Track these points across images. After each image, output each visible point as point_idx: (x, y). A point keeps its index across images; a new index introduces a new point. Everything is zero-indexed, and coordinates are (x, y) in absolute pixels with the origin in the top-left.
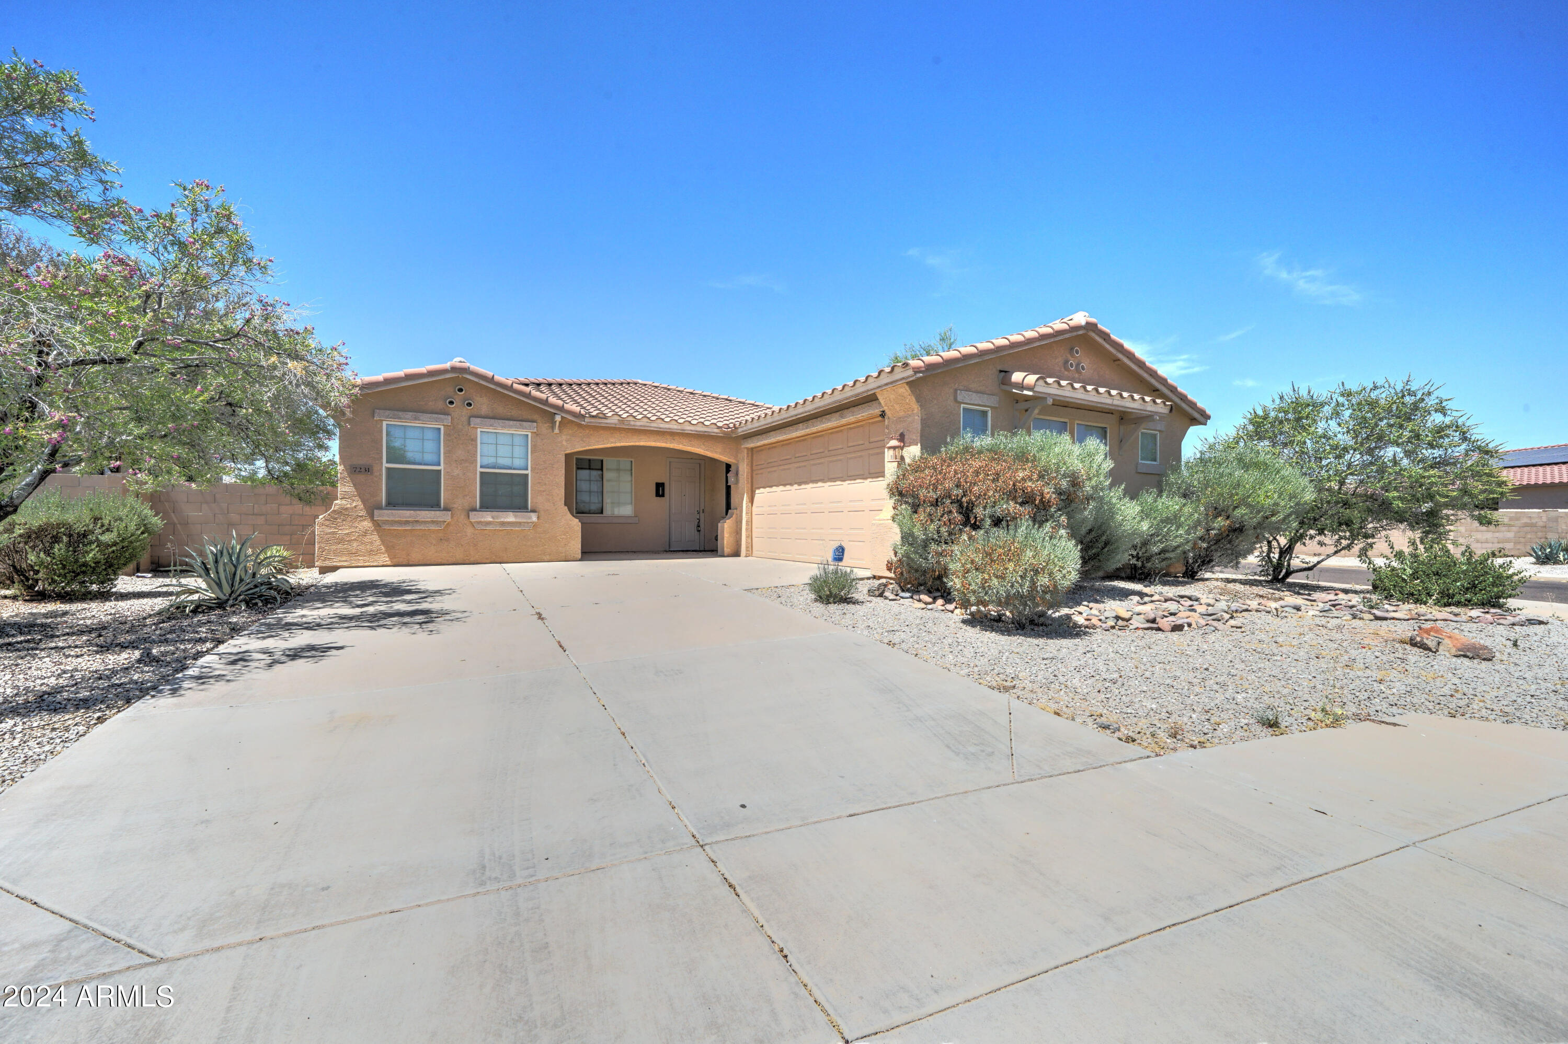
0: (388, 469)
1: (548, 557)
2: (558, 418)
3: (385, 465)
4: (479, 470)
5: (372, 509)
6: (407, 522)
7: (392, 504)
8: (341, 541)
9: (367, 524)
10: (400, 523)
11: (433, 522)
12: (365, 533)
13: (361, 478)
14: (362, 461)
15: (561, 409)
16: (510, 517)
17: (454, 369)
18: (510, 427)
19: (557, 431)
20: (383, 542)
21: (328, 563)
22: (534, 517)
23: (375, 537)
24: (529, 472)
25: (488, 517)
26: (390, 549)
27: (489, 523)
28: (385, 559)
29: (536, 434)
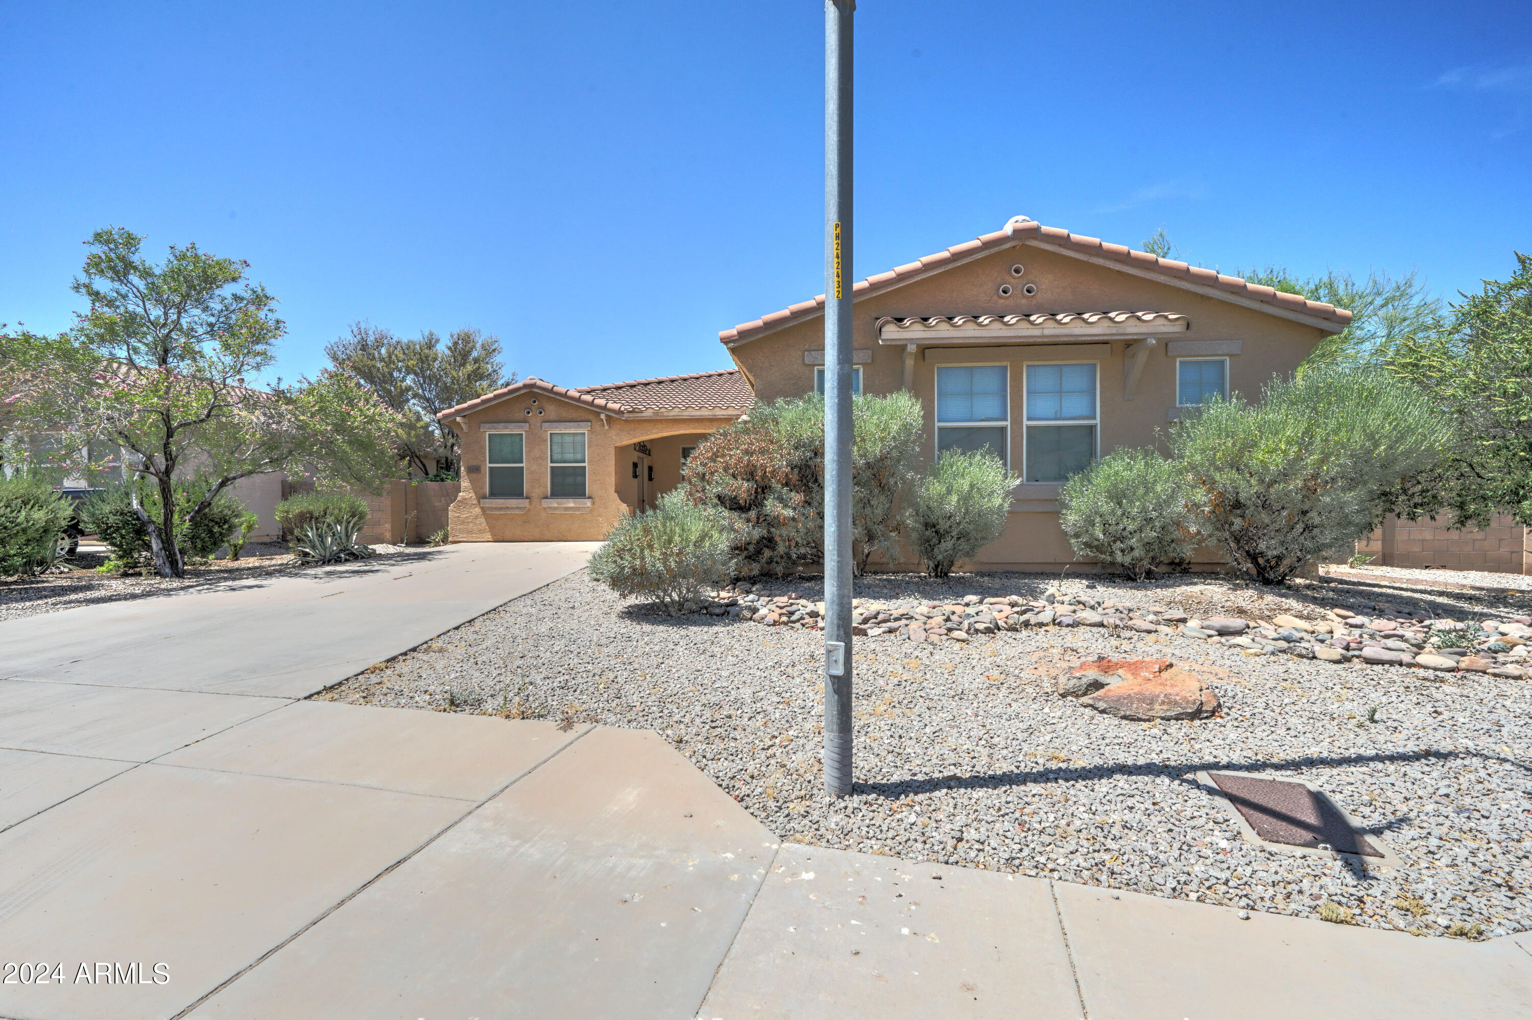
0: (491, 468)
1: (602, 537)
2: (603, 416)
3: (488, 465)
4: (550, 465)
5: (481, 497)
6: (501, 509)
7: (493, 494)
8: (463, 523)
9: (477, 510)
10: (496, 509)
11: (518, 508)
12: (477, 517)
13: (474, 475)
14: (474, 463)
15: (605, 408)
16: (571, 503)
17: (525, 386)
18: (570, 427)
19: (606, 427)
20: (487, 523)
21: (456, 539)
22: (588, 503)
23: (483, 520)
24: (586, 464)
25: (554, 503)
26: (492, 529)
27: (556, 508)
28: (488, 536)
29: (591, 431)
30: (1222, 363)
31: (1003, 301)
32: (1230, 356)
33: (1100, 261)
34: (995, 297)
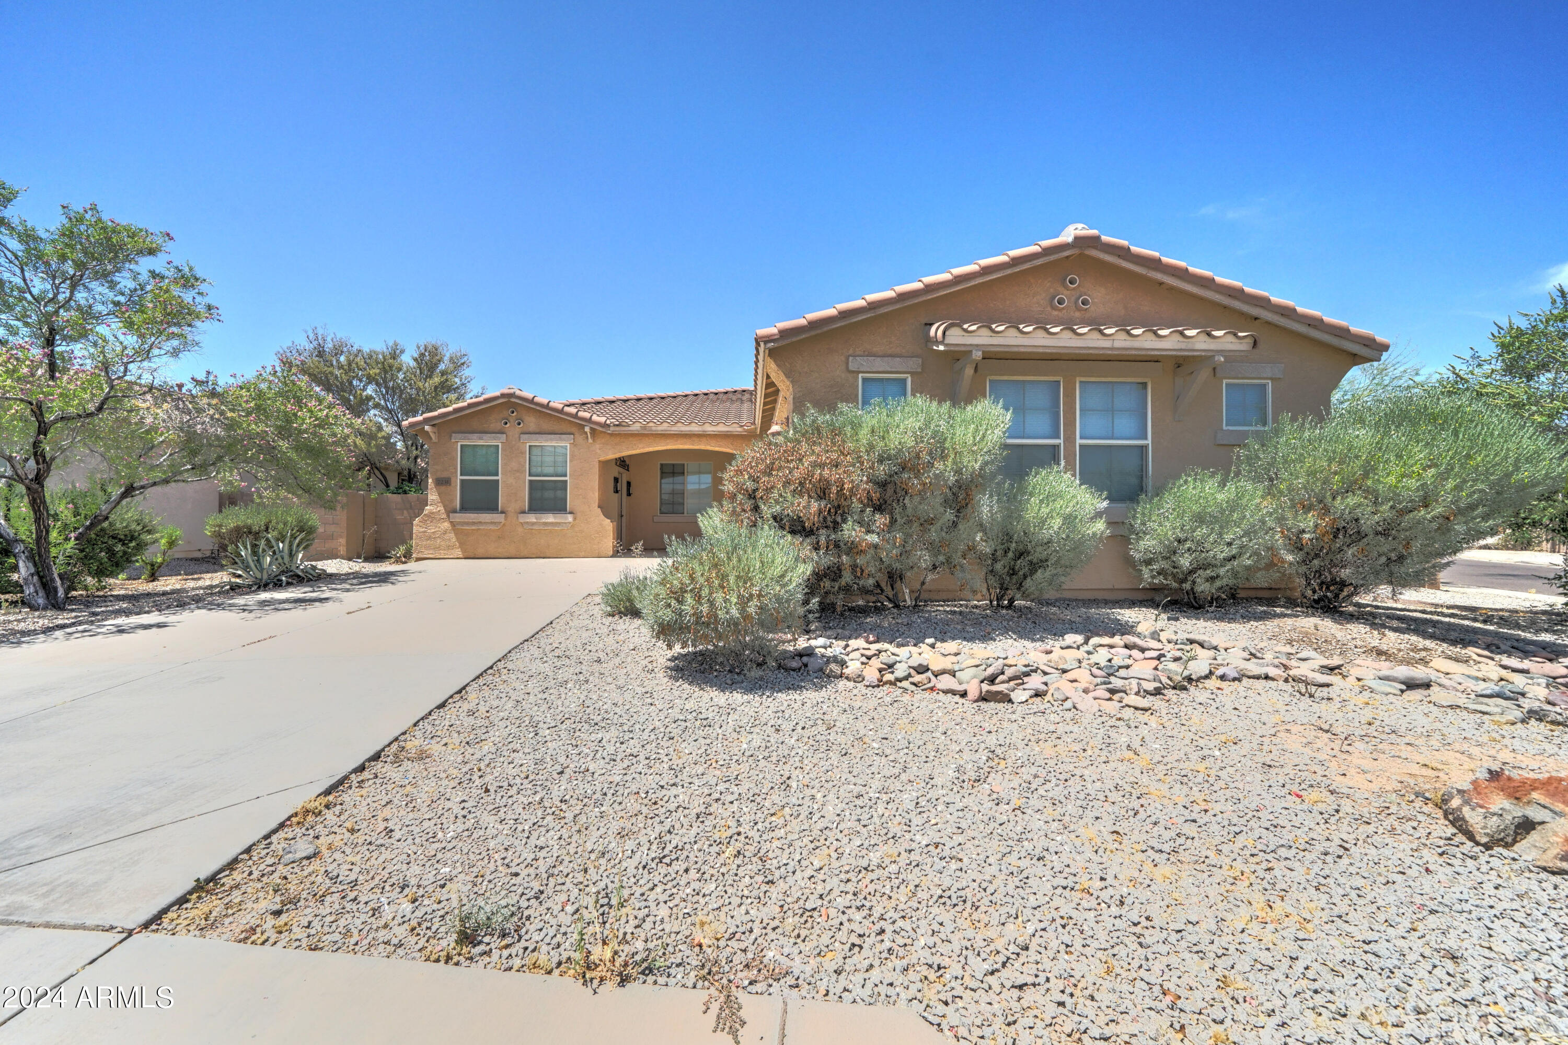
0: (462, 481)
1: (583, 554)
2: (587, 429)
3: (459, 477)
4: (528, 478)
5: (451, 511)
6: (474, 523)
7: (464, 508)
8: (429, 538)
9: (446, 525)
10: (467, 524)
11: (492, 523)
12: (445, 532)
13: (443, 488)
14: (445, 475)
15: (589, 420)
16: (550, 518)
17: (503, 395)
18: (551, 440)
19: (590, 440)
20: (458, 539)
21: (421, 556)
22: (570, 518)
23: (452, 535)
24: (567, 478)
25: (532, 518)
26: (462, 545)
27: (533, 524)
28: (458, 553)
29: (574, 444)
30: (1264, 386)
31: (1055, 313)
32: (1271, 379)
33: (1159, 276)
34: (1049, 309)
